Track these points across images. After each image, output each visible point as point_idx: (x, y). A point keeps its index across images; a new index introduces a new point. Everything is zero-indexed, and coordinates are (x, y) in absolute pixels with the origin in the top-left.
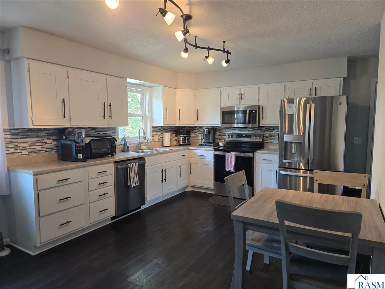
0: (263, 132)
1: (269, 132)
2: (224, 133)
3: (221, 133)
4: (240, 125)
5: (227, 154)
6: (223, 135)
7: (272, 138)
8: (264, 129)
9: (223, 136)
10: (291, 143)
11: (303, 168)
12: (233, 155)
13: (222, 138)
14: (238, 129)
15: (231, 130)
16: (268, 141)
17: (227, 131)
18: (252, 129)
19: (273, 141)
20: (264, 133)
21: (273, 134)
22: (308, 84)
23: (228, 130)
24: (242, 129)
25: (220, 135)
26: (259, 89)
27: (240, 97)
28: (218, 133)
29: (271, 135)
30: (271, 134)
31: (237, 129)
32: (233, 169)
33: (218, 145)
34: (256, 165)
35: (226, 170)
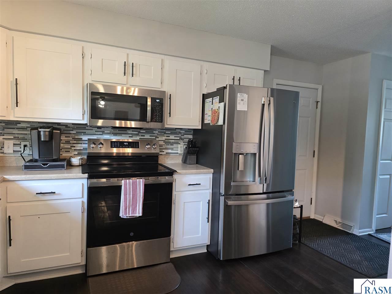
0: (154, 138)
1: (164, 138)
2: (76, 137)
3: (71, 138)
6: (75, 142)
7: (168, 146)
8: (157, 132)
9: (74, 145)
13: (73, 148)
14: (109, 132)
15: (93, 132)
16: (164, 152)
17: (85, 134)
18: (137, 133)
19: (170, 151)
20: (157, 139)
21: (170, 141)
23: (87, 132)
24: (117, 131)
25: (68, 142)
30: (167, 141)
31: (106, 132)
32: (139, 213)
33: (70, 165)
34: (176, 194)
35: (121, 215)
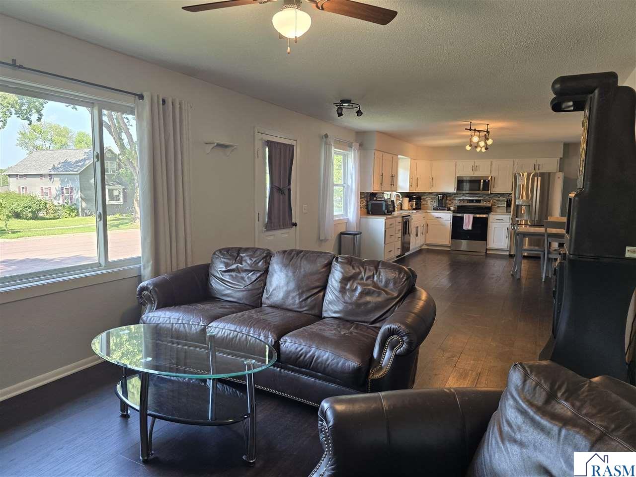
0: (491, 198)
2: (453, 198)
3: (451, 199)
4: (467, 192)
5: (466, 216)
6: (453, 200)
7: (499, 203)
8: (493, 195)
10: (522, 205)
11: (529, 224)
12: (472, 216)
13: (452, 203)
14: (468, 196)
15: (460, 196)
16: (495, 205)
17: (457, 197)
18: (481, 196)
19: (500, 205)
20: (493, 199)
21: (500, 200)
22: (533, 161)
24: (471, 195)
25: (450, 201)
26: (491, 163)
27: (475, 168)
28: (448, 198)
29: (498, 201)
32: (470, 228)
33: (449, 209)
34: (490, 224)
35: (464, 228)
